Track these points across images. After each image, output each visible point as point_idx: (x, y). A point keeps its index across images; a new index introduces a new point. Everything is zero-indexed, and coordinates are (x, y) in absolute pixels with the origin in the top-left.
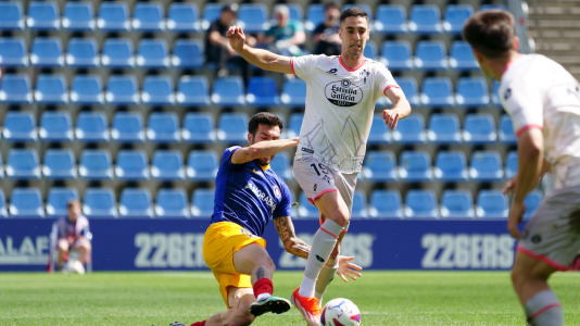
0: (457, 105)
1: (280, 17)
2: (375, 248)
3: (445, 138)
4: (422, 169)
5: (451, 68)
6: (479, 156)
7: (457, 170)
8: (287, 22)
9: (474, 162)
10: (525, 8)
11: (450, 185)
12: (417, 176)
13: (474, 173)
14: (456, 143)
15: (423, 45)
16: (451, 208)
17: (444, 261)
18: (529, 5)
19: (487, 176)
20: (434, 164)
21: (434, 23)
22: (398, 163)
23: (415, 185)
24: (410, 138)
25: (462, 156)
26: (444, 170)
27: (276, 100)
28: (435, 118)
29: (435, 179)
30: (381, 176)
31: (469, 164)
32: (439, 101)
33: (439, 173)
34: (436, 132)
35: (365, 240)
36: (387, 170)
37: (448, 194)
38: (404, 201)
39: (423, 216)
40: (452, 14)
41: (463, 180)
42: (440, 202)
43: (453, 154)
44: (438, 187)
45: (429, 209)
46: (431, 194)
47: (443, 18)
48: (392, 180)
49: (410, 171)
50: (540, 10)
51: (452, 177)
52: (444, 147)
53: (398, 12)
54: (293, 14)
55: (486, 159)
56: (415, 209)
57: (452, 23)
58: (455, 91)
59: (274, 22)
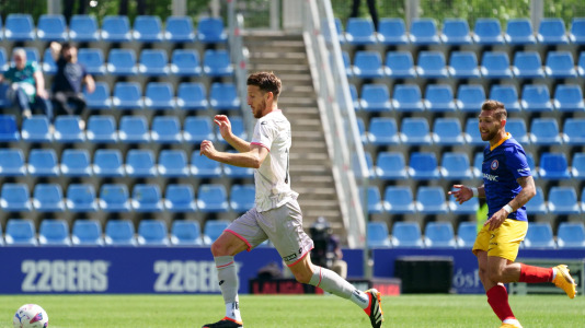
0: (185, 142)
1: (18, 59)
2: (110, 274)
3: (174, 172)
4: (154, 201)
5: (178, 107)
6: (205, 188)
7: (186, 202)
8: (24, 63)
9: (201, 194)
10: (246, 53)
11: (180, 216)
12: (149, 207)
13: (201, 205)
14: (185, 176)
15: (152, 86)
16: (180, 237)
17: (175, 286)
18: (250, 51)
19: (213, 207)
20: (164, 196)
21: (163, 66)
22: (131, 195)
23: (147, 215)
24: (142, 172)
25: (190, 189)
26: (173, 202)
27: (16, 135)
28: (165, 154)
29: (166, 209)
30: (115, 207)
31: (196, 197)
32: (168, 138)
33: (169, 204)
34: (166, 166)
35: (101, 267)
36: (121, 202)
37: (178, 223)
38: (137, 231)
39: (155, 244)
40: (179, 58)
41: (192, 210)
42: (170, 231)
43: (181, 187)
44: (168, 217)
45: (161, 238)
46: (162, 224)
47: (170, 62)
48: (126, 210)
49: (141, 202)
50: (257, 55)
51: (181, 208)
52: (173, 180)
53: (129, 55)
54: (30, 56)
55: (212, 191)
56: (147, 238)
57: (179, 66)
58: (183, 129)
59: (13, 64)
